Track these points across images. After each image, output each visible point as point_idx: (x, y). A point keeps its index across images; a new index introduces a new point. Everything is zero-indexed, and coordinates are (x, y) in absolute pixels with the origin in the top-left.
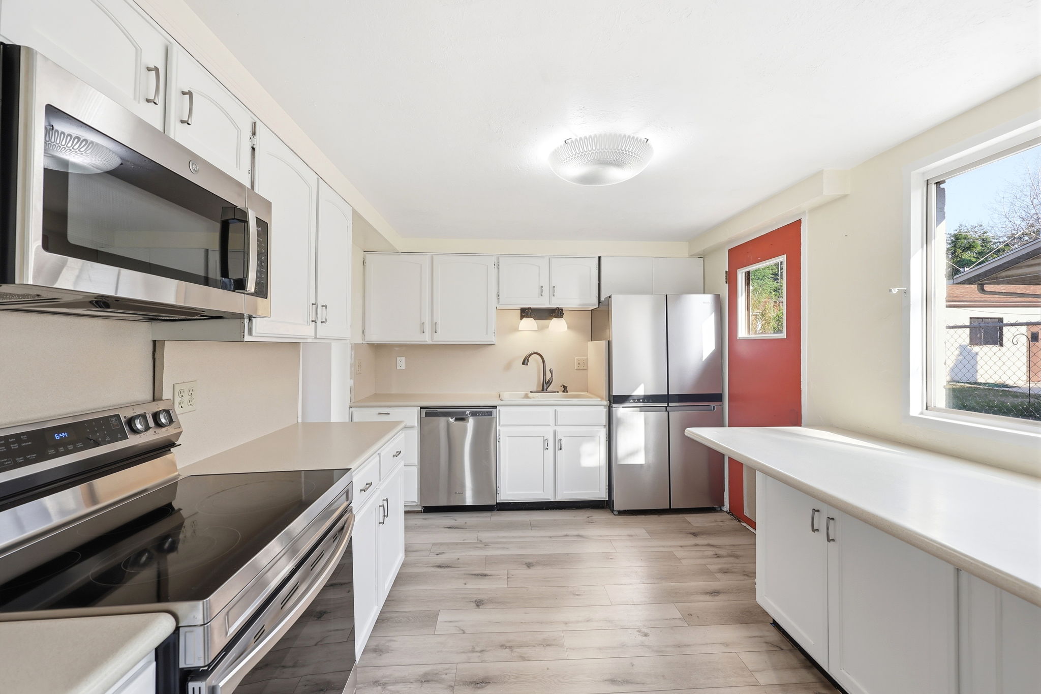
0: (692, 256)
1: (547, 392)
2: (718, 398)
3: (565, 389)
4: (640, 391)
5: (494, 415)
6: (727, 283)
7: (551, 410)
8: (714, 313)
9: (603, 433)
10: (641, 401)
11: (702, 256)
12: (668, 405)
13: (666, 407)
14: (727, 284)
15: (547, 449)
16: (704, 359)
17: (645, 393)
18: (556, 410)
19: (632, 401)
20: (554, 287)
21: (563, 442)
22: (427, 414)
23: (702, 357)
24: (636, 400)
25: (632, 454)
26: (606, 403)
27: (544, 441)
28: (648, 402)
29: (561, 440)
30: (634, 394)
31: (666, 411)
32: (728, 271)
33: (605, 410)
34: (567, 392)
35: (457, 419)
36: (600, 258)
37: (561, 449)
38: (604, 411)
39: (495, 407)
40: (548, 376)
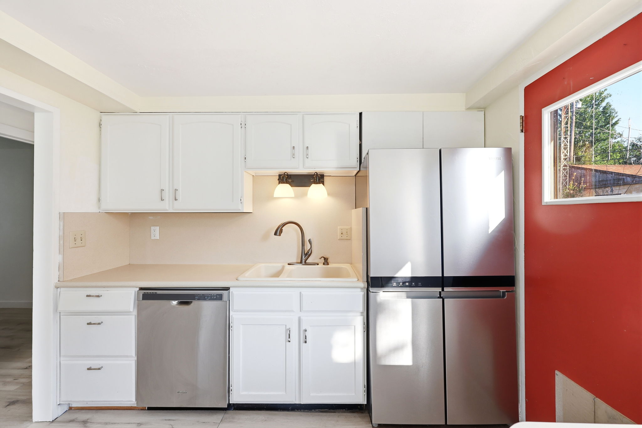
0: (469, 109)
1: (306, 264)
2: (510, 281)
3: (326, 261)
4: (406, 272)
5: (225, 298)
6: (522, 131)
7: (295, 293)
8: (503, 171)
9: (359, 322)
10: (407, 284)
11: (483, 108)
12: (443, 290)
13: (440, 292)
14: (523, 134)
15: (289, 341)
16: (490, 231)
17: (412, 275)
18: (300, 293)
19: (395, 284)
20: (307, 147)
21: (307, 334)
22: (146, 297)
23: (488, 228)
24: (401, 284)
25: (397, 349)
26: (364, 285)
27: (286, 330)
28: (416, 286)
29: (306, 331)
30: (397, 275)
31: (440, 297)
32: (523, 115)
33: (362, 293)
34: (328, 264)
35: (181, 303)
36: (361, 114)
37: (306, 342)
38: (360, 295)
39: (227, 289)
40: (308, 246)
